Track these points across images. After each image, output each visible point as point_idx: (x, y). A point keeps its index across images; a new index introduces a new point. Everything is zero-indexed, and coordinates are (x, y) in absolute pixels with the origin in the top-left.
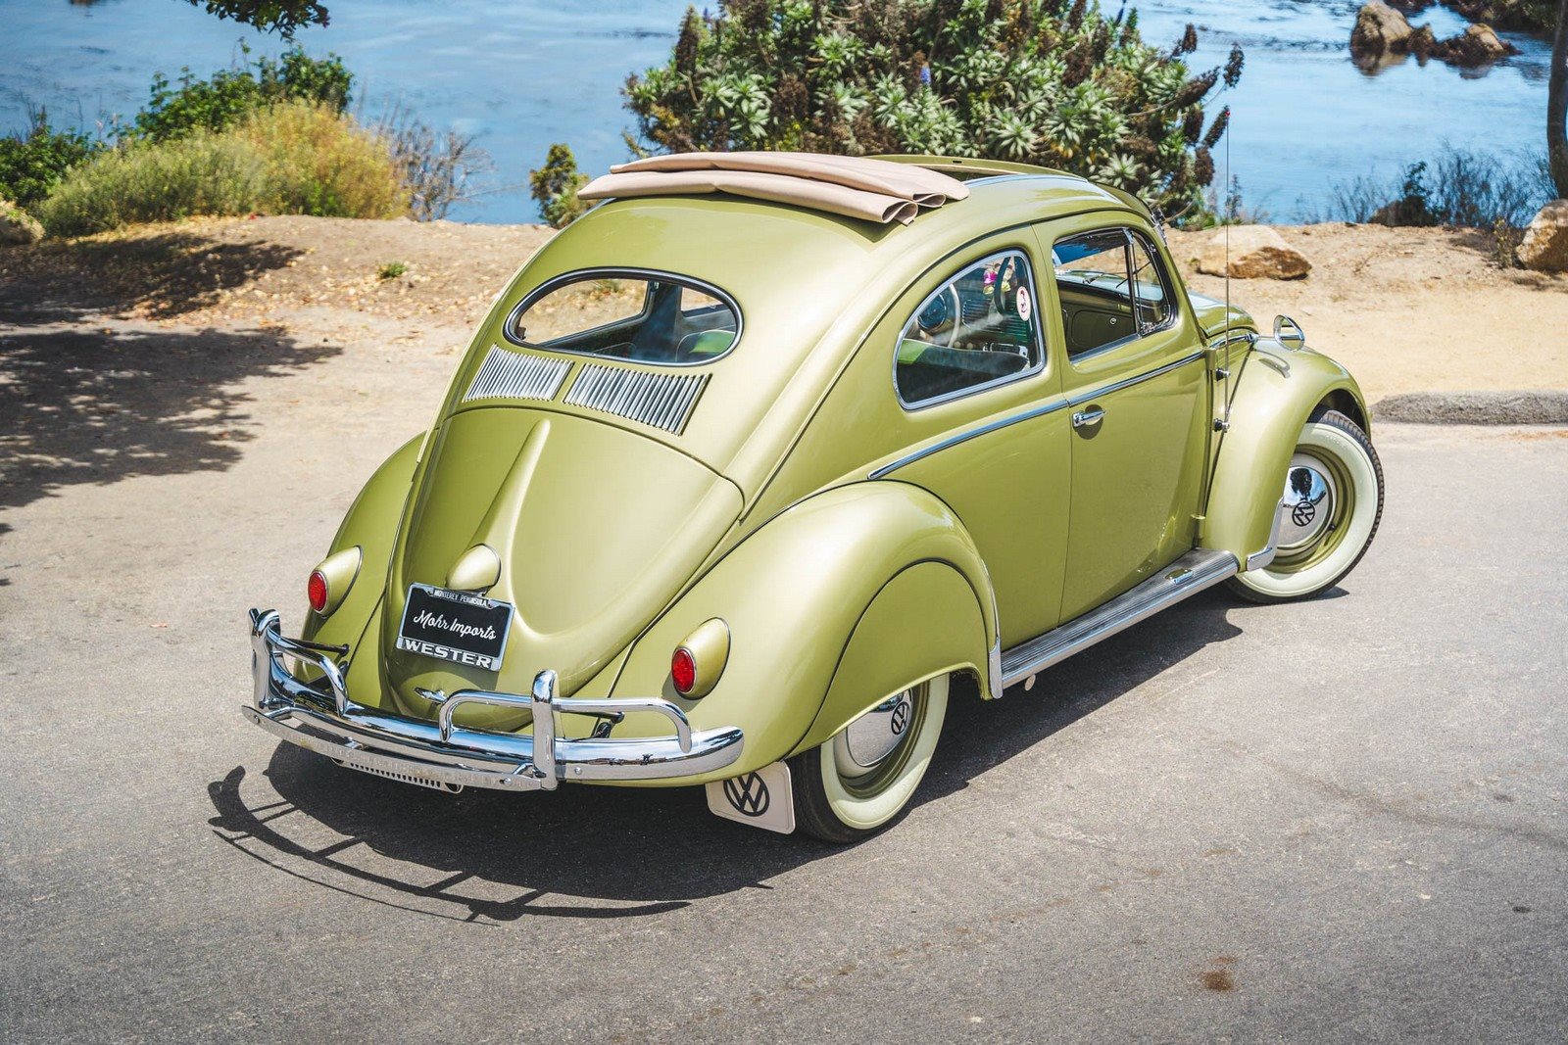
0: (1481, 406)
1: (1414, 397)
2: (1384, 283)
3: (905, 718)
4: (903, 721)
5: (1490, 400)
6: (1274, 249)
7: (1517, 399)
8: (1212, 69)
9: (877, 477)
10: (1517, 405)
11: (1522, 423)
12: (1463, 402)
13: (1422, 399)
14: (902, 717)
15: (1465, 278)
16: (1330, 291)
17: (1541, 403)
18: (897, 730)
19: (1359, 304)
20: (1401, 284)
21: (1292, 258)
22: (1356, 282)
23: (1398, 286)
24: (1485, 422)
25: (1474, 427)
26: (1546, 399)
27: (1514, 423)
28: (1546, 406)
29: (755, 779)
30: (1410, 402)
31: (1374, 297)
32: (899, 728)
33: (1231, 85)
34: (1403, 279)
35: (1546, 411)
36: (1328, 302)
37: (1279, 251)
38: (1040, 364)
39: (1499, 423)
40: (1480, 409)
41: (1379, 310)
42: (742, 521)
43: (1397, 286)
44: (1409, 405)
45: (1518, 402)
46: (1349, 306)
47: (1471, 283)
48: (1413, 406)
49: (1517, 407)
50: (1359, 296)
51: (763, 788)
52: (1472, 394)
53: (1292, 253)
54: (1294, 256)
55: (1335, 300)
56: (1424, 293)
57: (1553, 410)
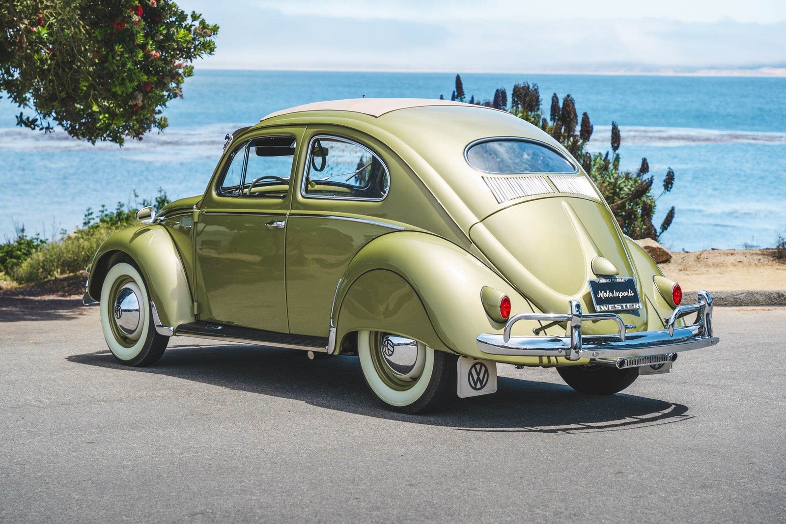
0: (723, 297)
1: (688, 293)
2: (711, 265)
5: (728, 294)
6: (650, 247)
7: (742, 294)
8: (650, 177)
10: (742, 297)
11: (745, 305)
12: (714, 295)
13: (692, 294)
15: (757, 262)
16: (679, 267)
17: (755, 295)
19: (693, 272)
20: (720, 264)
21: (660, 251)
22: (694, 263)
23: (718, 265)
24: (726, 305)
25: (719, 307)
26: (757, 293)
27: (741, 305)
28: (758, 297)
30: (686, 295)
31: (704, 270)
33: (668, 191)
34: (722, 262)
35: (758, 299)
36: (677, 271)
37: (653, 248)
39: (733, 305)
40: (723, 298)
41: (703, 274)
43: (716, 265)
44: (685, 297)
45: (742, 295)
46: (688, 272)
47: (759, 264)
48: (688, 297)
49: (742, 298)
50: (695, 269)
52: (719, 292)
53: (660, 249)
54: (662, 250)
55: (681, 270)
56: (731, 268)
57: (761, 299)
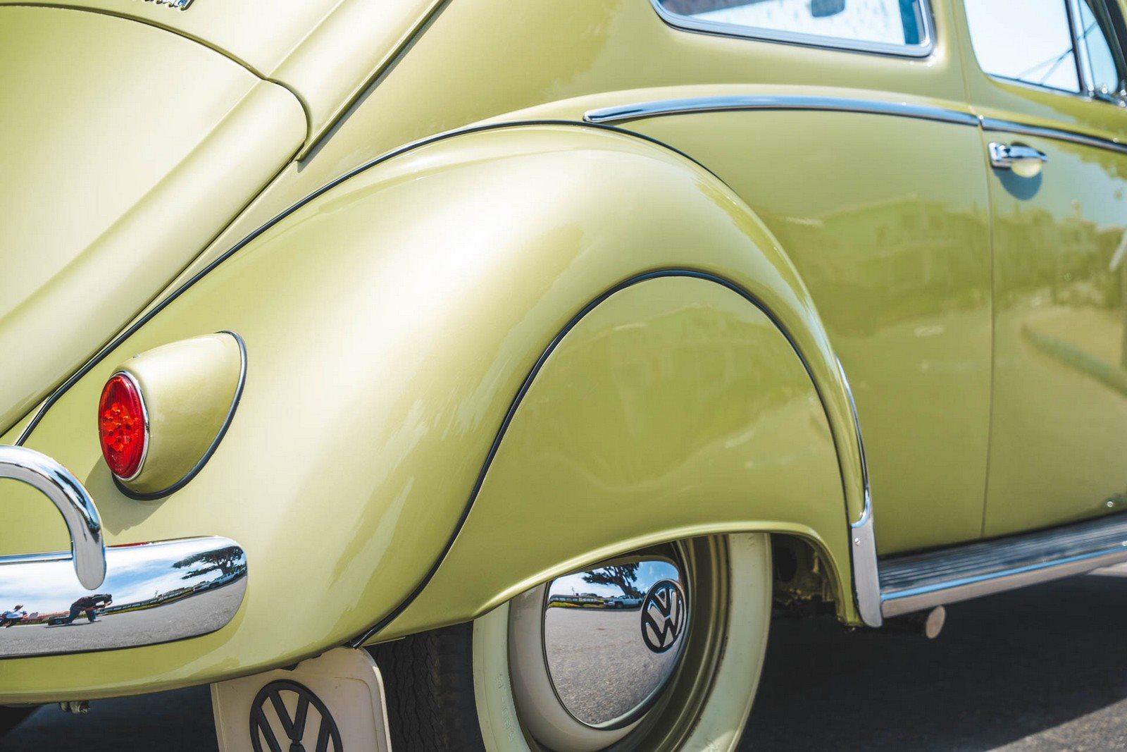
3: (672, 616)
4: (668, 623)
9: (609, 124)
14: (665, 612)
18: (656, 642)
29: (312, 709)
32: (662, 637)
38: (926, 42)
42: (303, 161)
51: (329, 728)
